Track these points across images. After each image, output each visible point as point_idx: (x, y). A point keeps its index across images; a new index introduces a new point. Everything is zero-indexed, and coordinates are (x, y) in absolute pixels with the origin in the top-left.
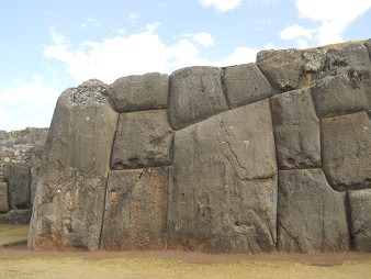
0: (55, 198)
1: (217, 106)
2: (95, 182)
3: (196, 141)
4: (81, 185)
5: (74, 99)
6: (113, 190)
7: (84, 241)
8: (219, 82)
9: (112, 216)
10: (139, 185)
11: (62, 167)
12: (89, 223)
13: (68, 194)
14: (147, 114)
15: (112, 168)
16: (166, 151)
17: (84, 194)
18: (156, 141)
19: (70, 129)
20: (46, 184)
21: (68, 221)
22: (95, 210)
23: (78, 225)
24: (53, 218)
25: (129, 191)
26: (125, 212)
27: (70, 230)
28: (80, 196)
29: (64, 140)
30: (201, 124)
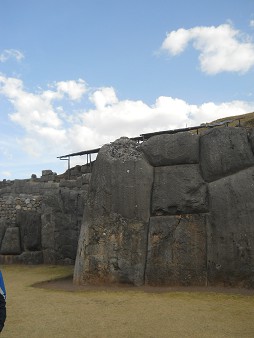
0: (101, 240)
1: (247, 162)
2: (138, 226)
3: (232, 192)
4: (125, 229)
5: (113, 155)
6: (155, 234)
7: (131, 278)
8: (246, 141)
9: (155, 256)
10: (179, 229)
11: (106, 213)
12: (134, 262)
13: (113, 236)
14: (181, 168)
15: (153, 214)
16: (202, 200)
17: (127, 236)
18: (193, 191)
19: (113, 181)
20: (91, 228)
21: (114, 260)
22: (139, 251)
23: (124, 264)
24: (100, 257)
25: (170, 234)
26: (168, 253)
27: (117, 268)
28: (124, 239)
29: (108, 190)
30: (233, 177)
